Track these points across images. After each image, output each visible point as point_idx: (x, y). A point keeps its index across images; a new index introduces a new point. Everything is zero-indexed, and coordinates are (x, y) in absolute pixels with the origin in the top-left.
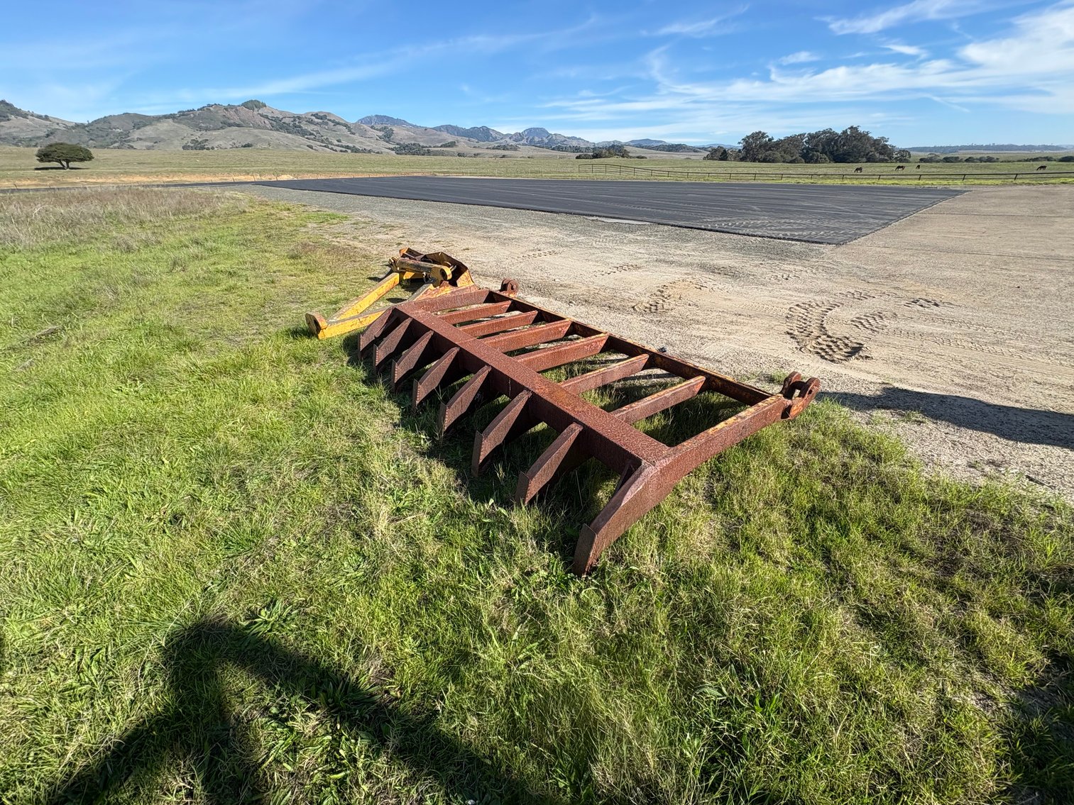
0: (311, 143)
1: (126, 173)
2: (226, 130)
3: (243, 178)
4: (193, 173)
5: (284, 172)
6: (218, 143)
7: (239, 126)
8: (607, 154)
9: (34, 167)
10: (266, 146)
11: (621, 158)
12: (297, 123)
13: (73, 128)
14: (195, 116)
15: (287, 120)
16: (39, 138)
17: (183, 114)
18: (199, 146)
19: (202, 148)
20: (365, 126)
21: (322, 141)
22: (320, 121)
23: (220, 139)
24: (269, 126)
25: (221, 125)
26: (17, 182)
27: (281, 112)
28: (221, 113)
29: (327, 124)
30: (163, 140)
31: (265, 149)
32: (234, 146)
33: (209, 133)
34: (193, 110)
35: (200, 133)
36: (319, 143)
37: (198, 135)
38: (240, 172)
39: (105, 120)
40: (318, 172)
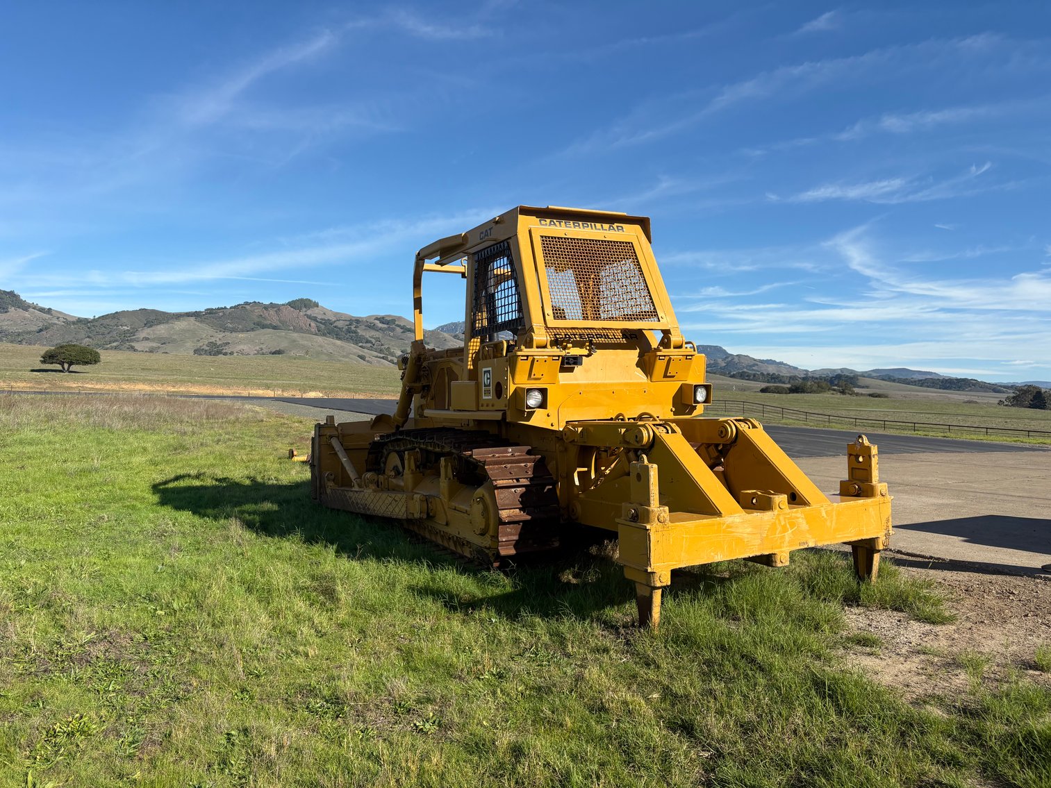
0: (366, 352)
1: (129, 380)
2: (257, 332)
3: (260, 392)
4: (204, 384)
5: (313, 388)
6: (241, 347)
7: (275, 328)
8: (814, 388)
9: (30, 368)
10: (302, 354)
11: (839, 395)
12: (353, 327)
13: (74, 323)
14: (224, 314)
15: (340, 324)
16: (29, 333)
17: (210, 312)
18: (215, 350)
19: (219, 353)
20: (446, 335)
21: (381, 351)
22: (385, 326)
23: (243, 343)
24: (314, 329)
25: (253, 326)
26: (13, 384)
27: (336, 314)
28: (258, 311)
29: (393, 330)
30: (173, 341)
31: (300, 358)
32: (260, 353)
33: (234, 334)
34: (225, 308)
35: (223, 334)
36: (376, 354)
37: (219, 337)
38: (259, 386)
39: (116, 316)
40: (355, 391)
